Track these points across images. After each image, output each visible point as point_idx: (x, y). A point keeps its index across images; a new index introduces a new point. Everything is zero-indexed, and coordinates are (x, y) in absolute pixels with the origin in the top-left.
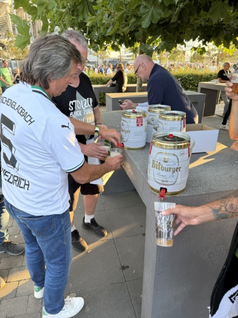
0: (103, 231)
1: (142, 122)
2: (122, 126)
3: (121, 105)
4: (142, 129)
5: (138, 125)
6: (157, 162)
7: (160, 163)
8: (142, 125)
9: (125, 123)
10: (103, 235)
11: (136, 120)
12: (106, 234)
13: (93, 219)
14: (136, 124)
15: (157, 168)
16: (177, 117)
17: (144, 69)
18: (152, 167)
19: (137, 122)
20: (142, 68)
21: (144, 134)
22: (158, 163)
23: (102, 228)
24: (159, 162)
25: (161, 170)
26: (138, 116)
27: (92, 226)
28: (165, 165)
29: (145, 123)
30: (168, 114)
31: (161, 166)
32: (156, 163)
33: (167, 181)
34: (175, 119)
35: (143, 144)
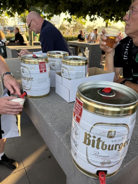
0: (14, 164)
1: (45, 68)
2: (22, 73)
3: (19, 54)
4: (46, 75)
5: (41, 72)
6: (94, 137)
7: (99, 139)
8: (45, 71)
9: (25, 69)
10: (14, 168)
11: (38, 66)
12: (17, 165)
13: (4, 155)
14: (39, 70)
15: (93, 146)
16: (81, 62)
17: (36, 23)
18: (85, 142)
19: (40, 68)
20: (34, 22)
21: (48, 80)
22: (96, 139)
23: (13, 161)
24: (97, 137)
25: (100, 149)
26: (40, 61)
27: (4, 162)
28: (108, 142)
29: (48, 69)
30: (71, 59)
31: (101, 143)
32: (91, 139)
33: (110, 163)
34: (79, 64)
35: (47, 91)
